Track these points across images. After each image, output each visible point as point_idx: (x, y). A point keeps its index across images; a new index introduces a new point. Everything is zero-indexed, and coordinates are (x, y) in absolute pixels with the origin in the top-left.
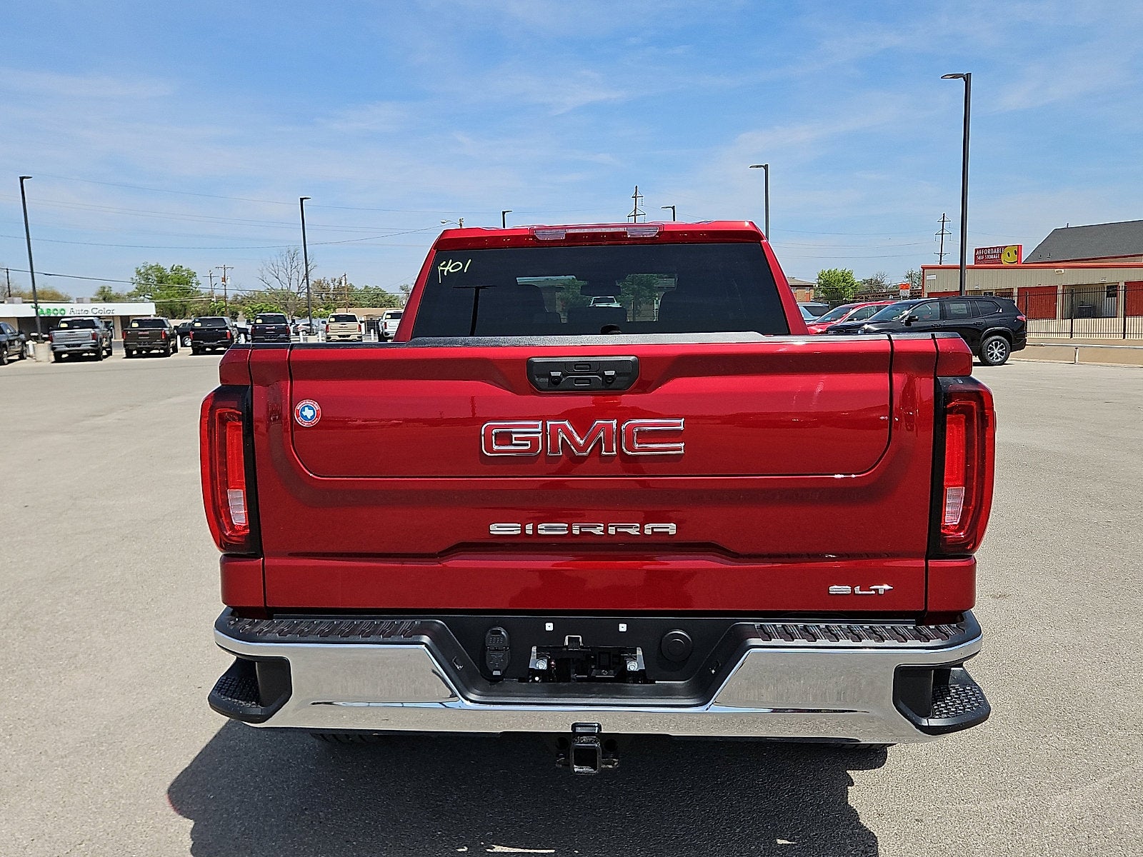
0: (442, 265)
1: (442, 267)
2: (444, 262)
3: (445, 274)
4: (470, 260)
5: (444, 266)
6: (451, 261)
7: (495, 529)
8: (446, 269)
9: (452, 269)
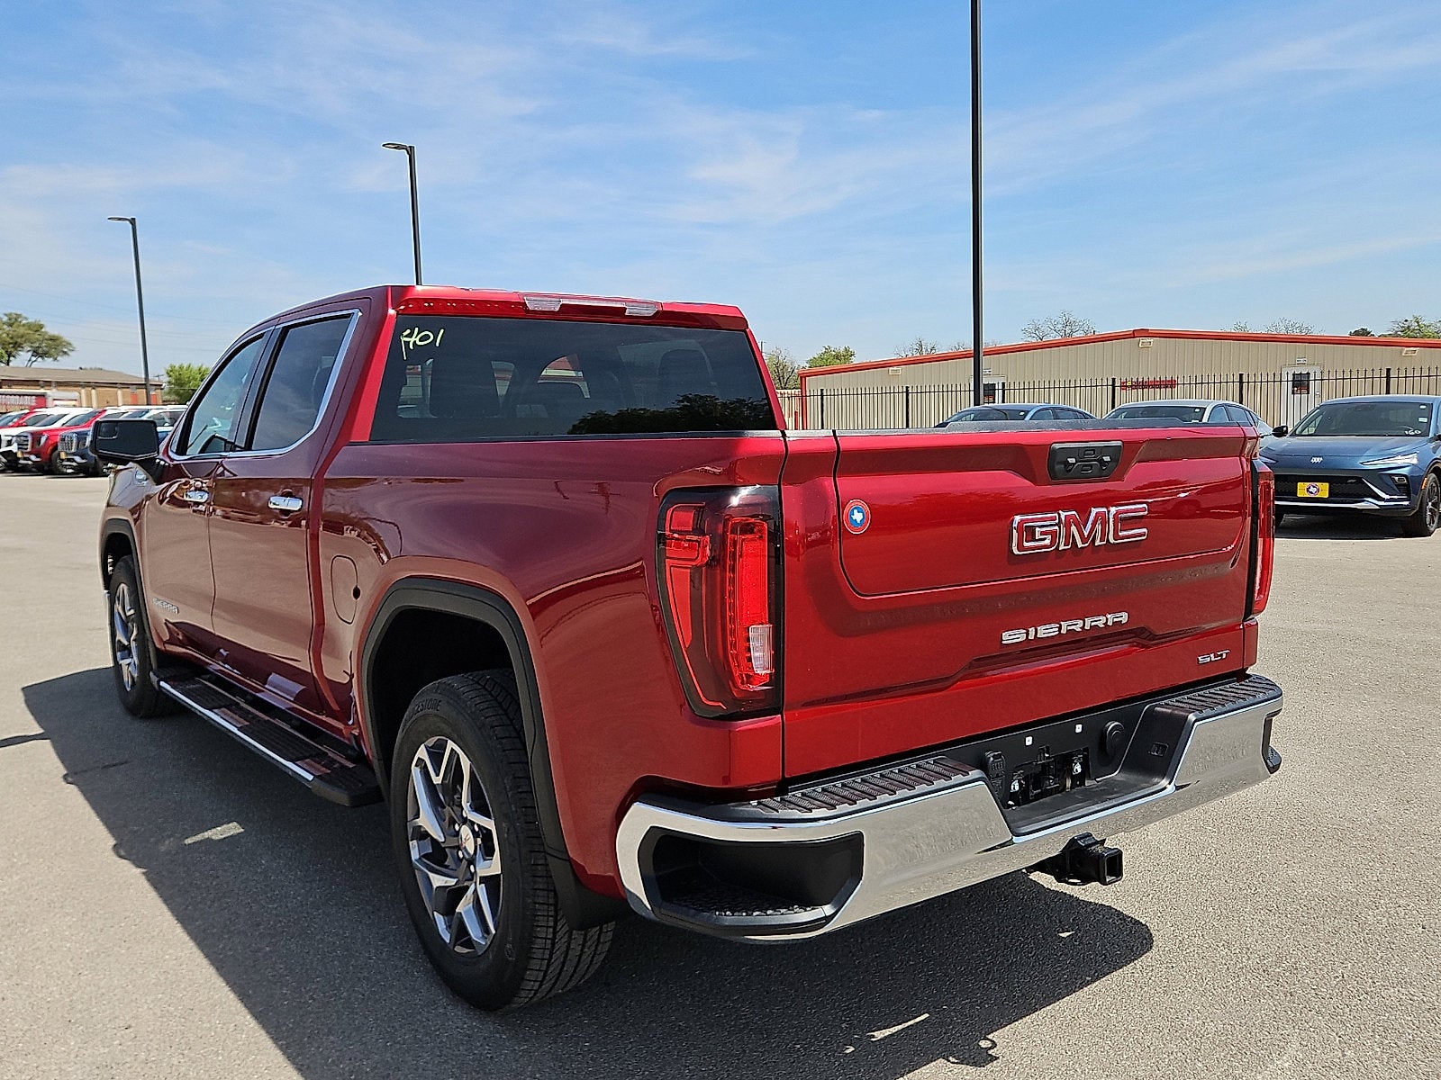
0: (405, 334)
1: (406, 336)
2: (408, 331)
3: (411, 347)
4: (442, 331)
5: (410, 335)
6: (417, 329)
7: (1010, 637)
8: (412, 340)
9: (420, 340)
